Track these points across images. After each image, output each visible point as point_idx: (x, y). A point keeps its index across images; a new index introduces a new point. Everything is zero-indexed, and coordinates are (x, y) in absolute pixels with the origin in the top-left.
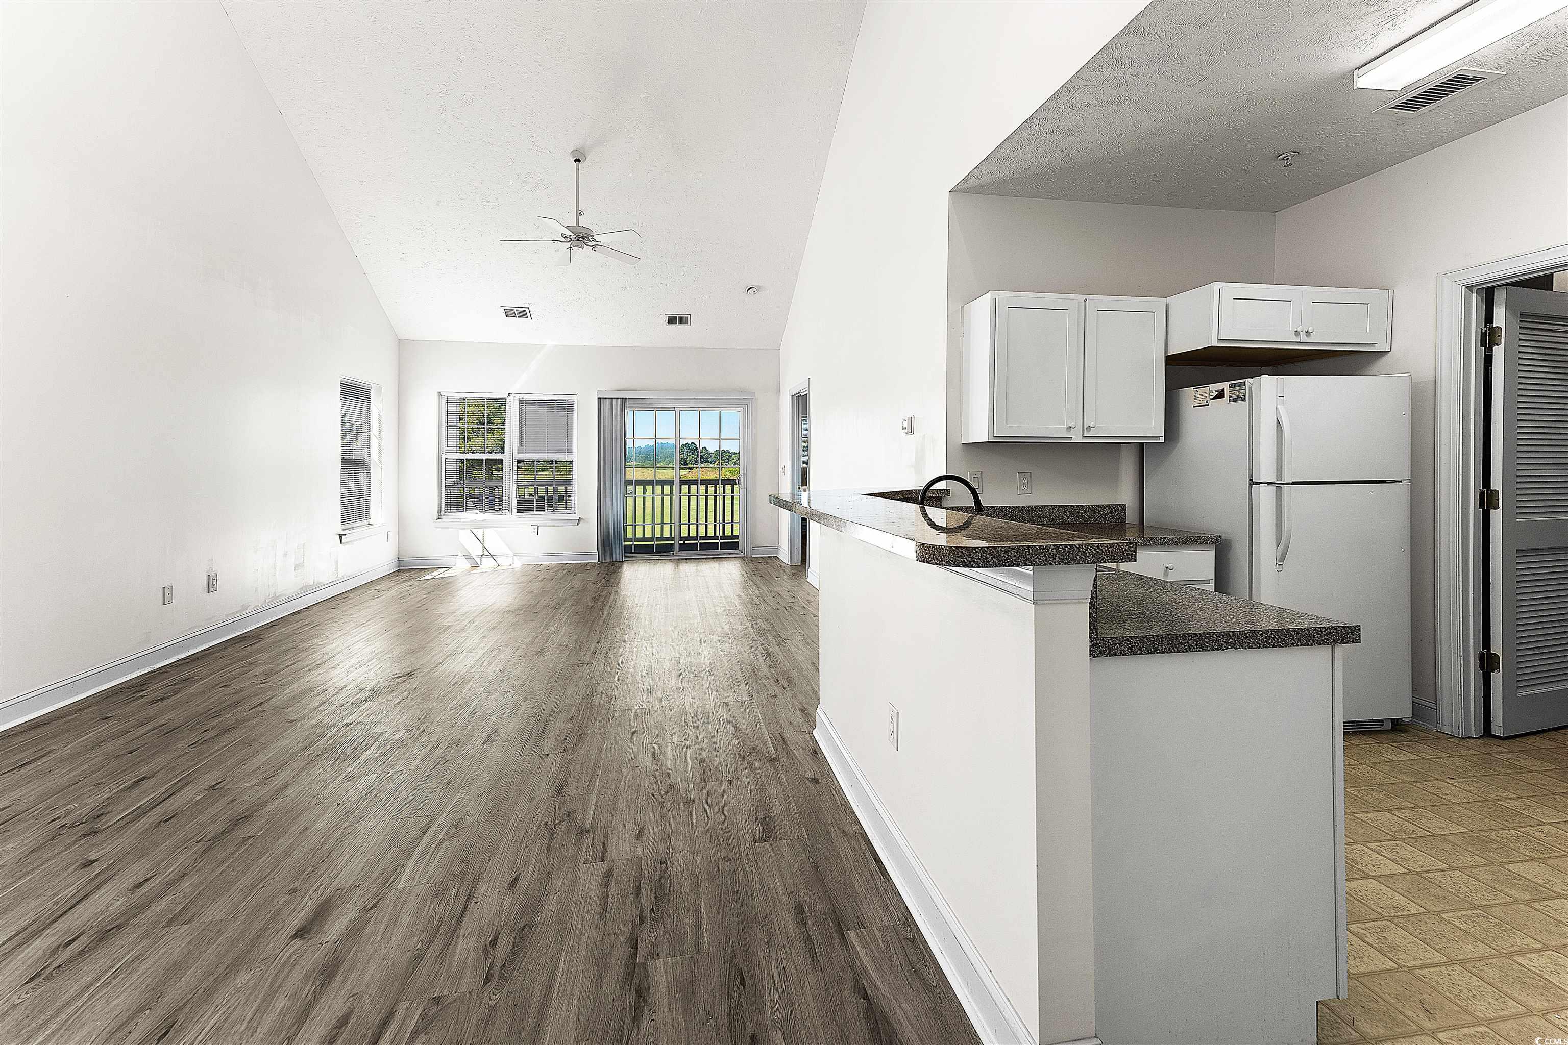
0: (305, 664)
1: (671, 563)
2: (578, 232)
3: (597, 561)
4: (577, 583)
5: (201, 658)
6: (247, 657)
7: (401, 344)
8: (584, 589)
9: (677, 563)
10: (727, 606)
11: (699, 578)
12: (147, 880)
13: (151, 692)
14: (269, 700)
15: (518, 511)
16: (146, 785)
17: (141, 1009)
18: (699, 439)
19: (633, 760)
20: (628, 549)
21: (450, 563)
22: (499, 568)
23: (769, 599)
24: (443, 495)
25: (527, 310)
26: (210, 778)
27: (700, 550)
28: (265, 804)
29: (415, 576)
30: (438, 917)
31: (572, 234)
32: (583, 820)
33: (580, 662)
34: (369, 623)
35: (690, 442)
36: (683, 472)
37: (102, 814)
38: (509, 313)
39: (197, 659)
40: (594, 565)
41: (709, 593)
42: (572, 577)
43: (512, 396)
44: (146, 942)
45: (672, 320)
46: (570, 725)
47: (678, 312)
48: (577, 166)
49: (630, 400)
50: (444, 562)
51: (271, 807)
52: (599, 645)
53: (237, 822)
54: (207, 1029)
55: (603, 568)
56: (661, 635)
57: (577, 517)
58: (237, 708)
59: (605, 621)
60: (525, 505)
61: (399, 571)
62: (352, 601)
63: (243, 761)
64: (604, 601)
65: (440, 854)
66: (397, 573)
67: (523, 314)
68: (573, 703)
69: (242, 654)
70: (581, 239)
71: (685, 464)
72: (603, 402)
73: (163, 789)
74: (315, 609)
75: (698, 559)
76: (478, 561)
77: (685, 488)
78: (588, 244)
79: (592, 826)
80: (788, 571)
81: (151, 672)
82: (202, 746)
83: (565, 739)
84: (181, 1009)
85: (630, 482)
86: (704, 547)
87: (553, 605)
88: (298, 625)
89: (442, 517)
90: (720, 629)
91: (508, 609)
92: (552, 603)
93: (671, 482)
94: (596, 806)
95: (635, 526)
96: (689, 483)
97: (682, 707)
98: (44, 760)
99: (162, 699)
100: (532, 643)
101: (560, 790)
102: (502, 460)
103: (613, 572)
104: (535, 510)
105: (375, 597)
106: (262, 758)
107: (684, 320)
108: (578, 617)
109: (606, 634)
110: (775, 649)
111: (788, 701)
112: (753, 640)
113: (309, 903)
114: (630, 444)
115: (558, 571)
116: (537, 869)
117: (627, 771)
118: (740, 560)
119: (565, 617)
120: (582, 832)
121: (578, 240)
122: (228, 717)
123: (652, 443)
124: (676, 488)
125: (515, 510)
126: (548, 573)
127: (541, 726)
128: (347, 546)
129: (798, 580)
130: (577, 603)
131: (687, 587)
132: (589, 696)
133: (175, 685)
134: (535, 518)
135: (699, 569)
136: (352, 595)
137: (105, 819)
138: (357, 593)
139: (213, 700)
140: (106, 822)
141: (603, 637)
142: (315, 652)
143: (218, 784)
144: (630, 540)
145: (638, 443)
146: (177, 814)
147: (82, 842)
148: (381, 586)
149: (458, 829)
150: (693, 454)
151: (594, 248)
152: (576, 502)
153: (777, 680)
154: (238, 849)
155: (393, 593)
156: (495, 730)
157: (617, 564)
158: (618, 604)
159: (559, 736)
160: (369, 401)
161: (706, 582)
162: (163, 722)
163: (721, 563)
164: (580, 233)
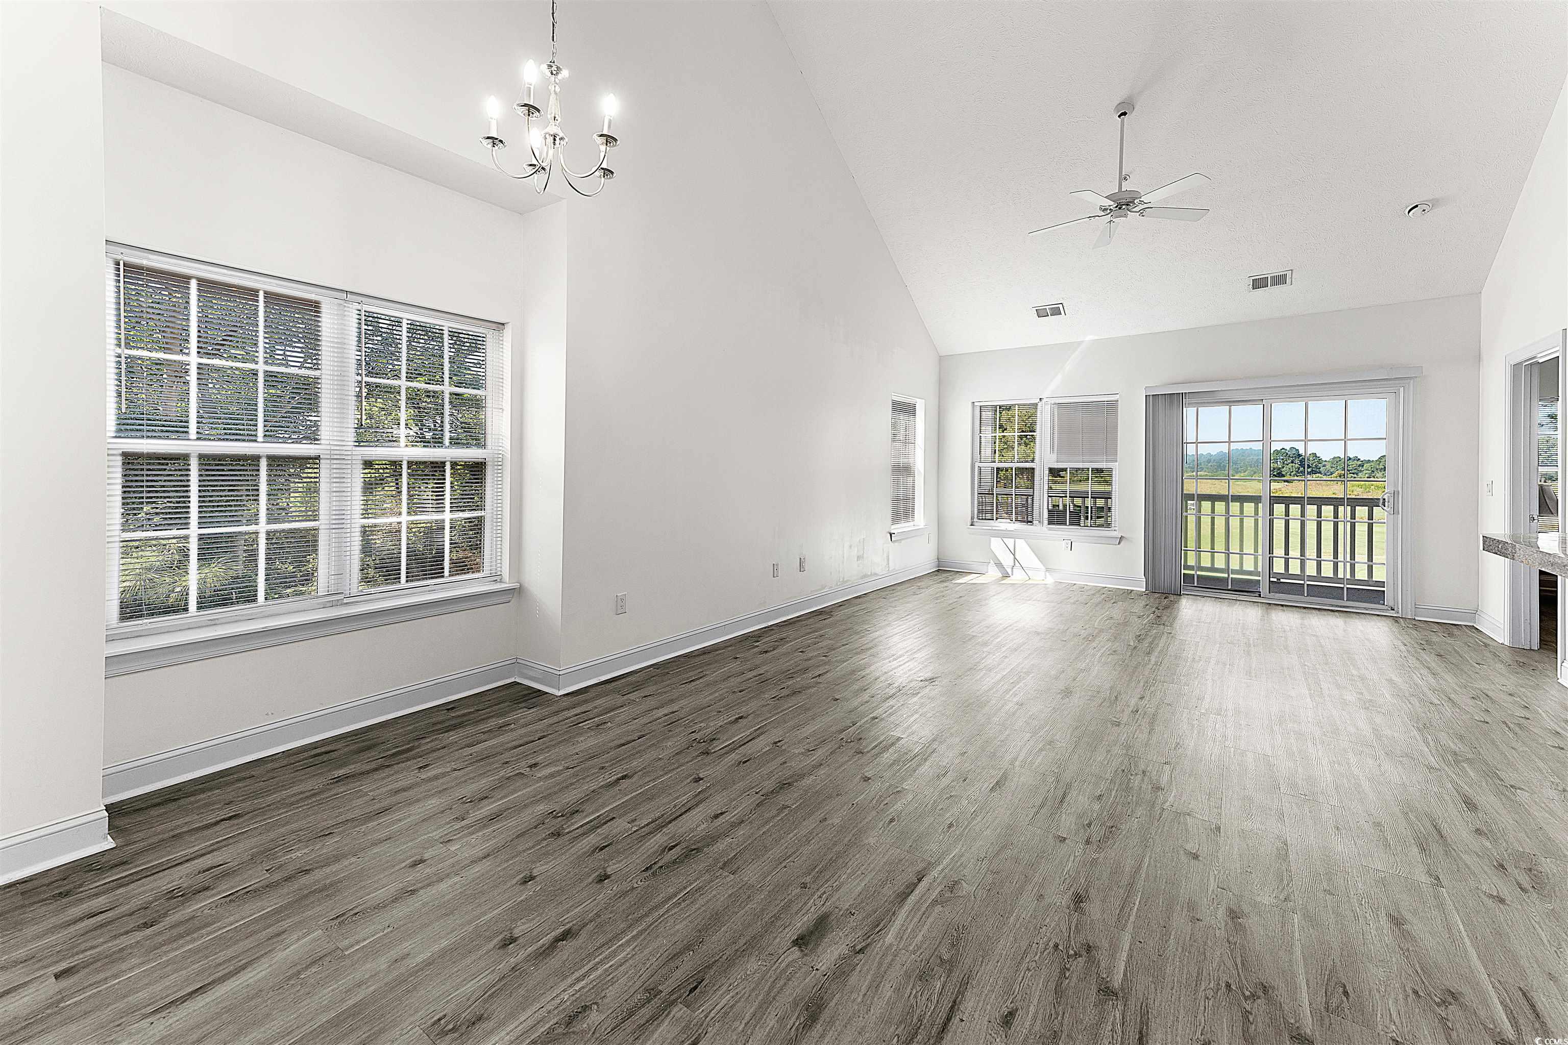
0: (856, 646)
1: (1256, 608)
2: (1120, 199)
3: (1144, 590)
4: (1117, 612)
5: (794, 623)
6: (821, 629)
7: (942, 360)
8: (1126, 623)
9: (1267, 609)
10: (1365, 693)
11: (1307, 637)
12: (722, 814)
13: (761, 645)
14: (825, 673)
15: (1049, 524)
16: (743, 722)
17: (688, 948)
18: (1306, 441)
19: (1192, 906)
20: (1188, 578)
21: (981, 569)
22: (1030, 582)
23: (1464, 700)
24: (976, 502)
25: (1060, 306)
26: (775, 734)
27: (1308, 596)
28: (802, 776)
29: (951, 578)
30: (918, 1011)
31: (1112, 203)
32: (1110, 970)
33: (1115, 719)
34: (907, 617)
35: (1287, 446)
36: (1275, 485)
37: (714, 739)
38: (1041, 313)
39: (790, 624)
40: (1140, 595)
41: (1326, 664)
42: (1110, 605)
43: (1043, 401)
44: (707, 877)
45: (1259, 283)
46: (1097, 807)
47: (1269, 270)
48: (1122, 122)
49: (1190, 395)
50: (976, 567)
51: (808, 781)
52: (1144, 702)
53: (784, 785)
54: (719, 1007)
55: (1152, 600)
56: (1240, 712)
57: (1118, 534)
58: (805, 674)
59: (1153, 671)
60: (1056, 517)
61: (938, 571)
62: (899, 593)
63: (797, 727)
64: (1151, 643)
65: (931, 920)
66: (936, 573)
67: (1056, 312)
68: (1103, 776)
69: (818, 625)
70: (1124, 207)
71: (1280, 475)
72: (1153, 400)
73: (748, 733)
74: (871, 596)
75: (1305, 608)
76: (1009, 571)
77: (1279, 508)
78: (1134, 210)
79: (1122, 989)
80: (1506, 656)
81: (765, 628)
82: (778, 702)
83: (1089, 825)
84: (709, 967)
85: (1191, 497)
86: (1314, 591)
87: (1085, 635)
88: (856, 608)
89: (975, 523)
90: (1352, 730)
91: (1034, 629)
92: (1084, 633)
93: (1256, 499)
94: (1130, 956)
95: (1198, 551)
96: (1288, 501)
97: (1280, 845)
98: (701, 680)
99: (766, 652)
100: (1057, 678)
101: (1079, 900)
102: (1033, 469)
103: (1166, 607)
104: (1068, 523)
105: (915, 594)
106: (808, 730)
107: (1280, 280)
108: (1116, 657)
109: (1152, 689)
110: (1487, 799)
111: (1539, 923)
112: (1430, 768)
113: (812, 910)
114: (1191, 450)
115: (1093, 595)
116: (1040, 1016)
117: (1179, 920)
118: (1389, 622)
119: (1099, 654)
120: (1107, 992)
121: (1120, 208)
122: (798, 681)
123: (1224, 448)
124: (1263, 508)
125: (1046, 522)
126: (1082, 595)
127: (1060, 793)
128: (896, 544)
129: (1532, 676)
130: (1115, 638)
131: (1286, 647)
132: (1125, 773)
133: (775, 641)
134: (1066, 532)
135: (1306, 622)
136: (899, 588)
137: (715, 743)
138: (904, 586)
139: (793, 662)
140: (715, 747)
141: (1148, 693)
142: (863, 636)
143: (780, 741)
144: (1191, 568)
145: (1204, 450)
146: (750, 759)
147: (700, 758)
148: (923, 583)
149: (952, 895)
150: (1292, 462)
151: (1141, 213)
152: (1117, 517)
153: (1502, 866)
154: (778, 814)
155: (931, 591)
156: (1005, 777)
157: (1172, 598)
158: (1172, 649)
159: (1080, 817)
160: (914, 415)
161: (1322, 646)
162: (762, 672)
163: (1348, 620)
164: (1123, 199)
